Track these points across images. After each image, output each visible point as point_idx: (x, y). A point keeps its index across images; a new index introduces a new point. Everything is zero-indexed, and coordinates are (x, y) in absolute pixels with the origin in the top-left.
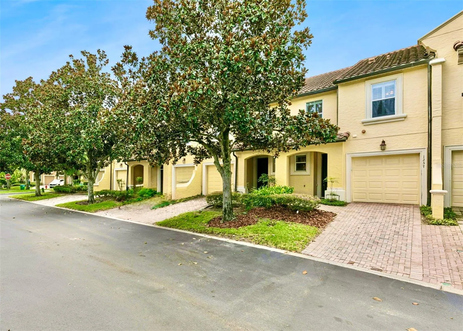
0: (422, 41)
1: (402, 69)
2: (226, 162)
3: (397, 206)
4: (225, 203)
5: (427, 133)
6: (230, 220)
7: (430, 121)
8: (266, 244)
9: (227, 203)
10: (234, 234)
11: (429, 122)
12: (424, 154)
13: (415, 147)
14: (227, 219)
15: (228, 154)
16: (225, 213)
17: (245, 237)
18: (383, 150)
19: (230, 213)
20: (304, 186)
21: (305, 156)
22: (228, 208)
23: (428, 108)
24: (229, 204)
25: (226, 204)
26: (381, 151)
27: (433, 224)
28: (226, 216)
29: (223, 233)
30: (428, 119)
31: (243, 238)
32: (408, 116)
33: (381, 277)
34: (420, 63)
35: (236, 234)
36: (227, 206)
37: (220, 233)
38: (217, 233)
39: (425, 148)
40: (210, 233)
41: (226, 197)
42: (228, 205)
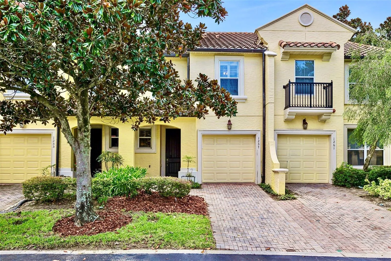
0: (259, 31)
1: (244, 53)
2: (85, 132)
3: (241, 184)
4: (82, 195)
5: (262, 117)
6: (91, 221)
7: (264, 106)
8: (169, 246)
9: (86, 194)
10: (116, 241)
11: (263, 108)
12: (259, 136)
13: (252, 129)
14: (86, 219)
15: (87, 118)
16: (82, 210)
17: (135, 242)
18: (230, 129)
19: (90, 209)
20: (150, 166)
21: (151, 129)
22: (87, 203)
23: (263, 94)
24: (89, 196)
25: (84, 197)
26: (228, 130)
27: (282, 200)
28: (84, 214)
29: (96, 242)
30: (263, 104)
31: (133, 244)
32: (248, 99)
33: (305, 257)
34: (257, 51)
35: (119, 240)
36: (85, 200)
37: (92, 242)
38: (86, 244)
39: (259, 131)
40: (73, 246)
41: (84, 186)
42: (87, 198)
